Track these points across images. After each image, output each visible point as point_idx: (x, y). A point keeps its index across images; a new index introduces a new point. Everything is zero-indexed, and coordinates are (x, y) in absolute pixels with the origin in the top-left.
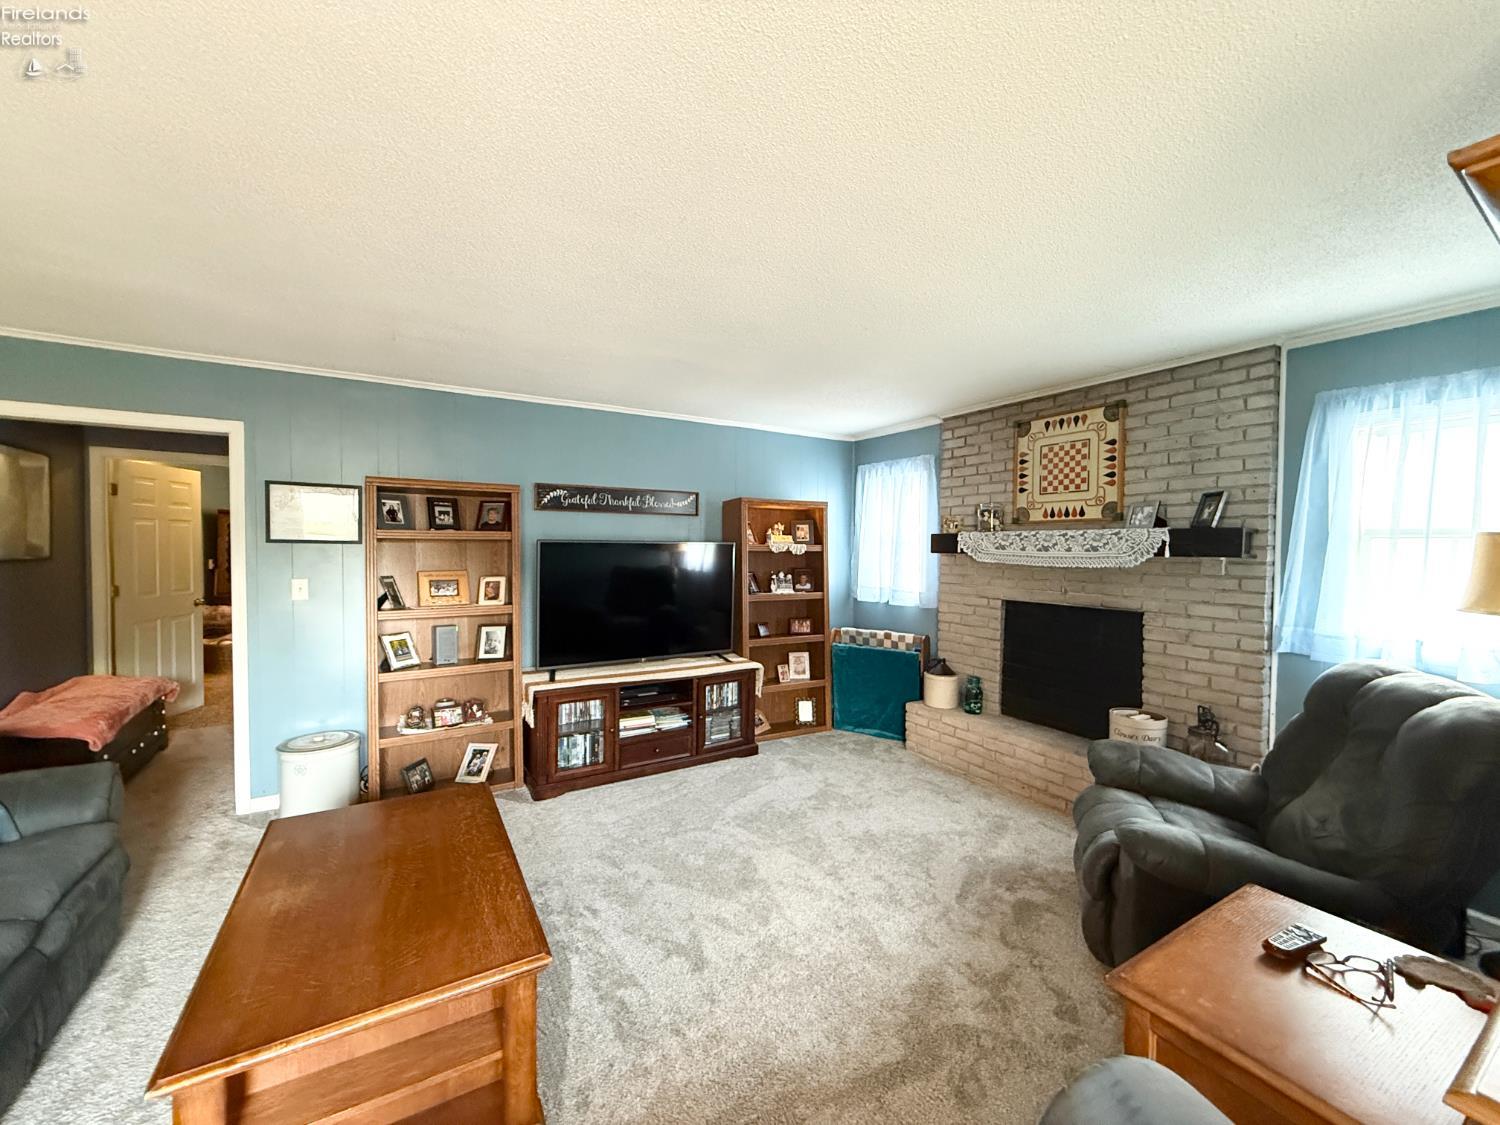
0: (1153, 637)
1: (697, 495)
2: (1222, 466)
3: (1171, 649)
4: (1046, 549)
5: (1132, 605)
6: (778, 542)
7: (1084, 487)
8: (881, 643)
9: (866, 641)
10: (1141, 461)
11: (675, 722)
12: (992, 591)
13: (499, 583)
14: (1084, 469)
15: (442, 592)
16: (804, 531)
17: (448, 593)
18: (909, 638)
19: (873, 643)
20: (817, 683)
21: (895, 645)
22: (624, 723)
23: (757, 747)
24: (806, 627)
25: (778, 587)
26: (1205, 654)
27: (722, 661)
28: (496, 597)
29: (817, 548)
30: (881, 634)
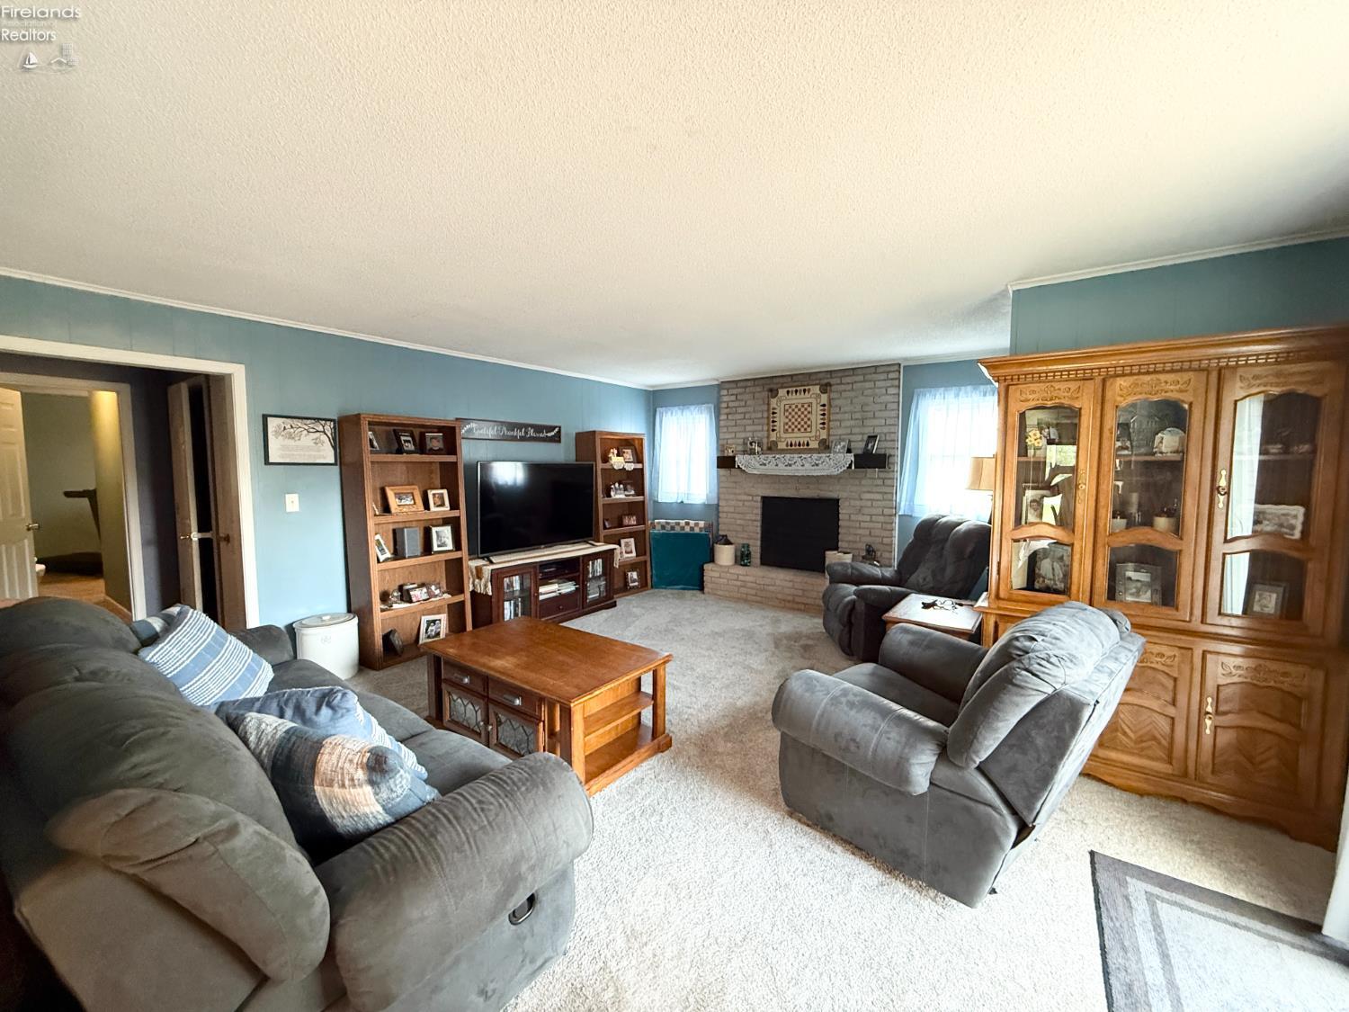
0: (844, 512)
1: (560, 427)
2: (876, 422)
3: (853, 517)
4: (790, 465)
5: (834, 495)
6: (617, 462)
7: (809, 429)
8: (683, 528)
9: (673, 528)
10: (838, 417)
11: (568, 588)
12: (754, 491)
13: (442, 494)
14: (809, 419)
15: (403, 502)
16: (628, 454)
17: (407, 503)
18: (702, 524)
19: (678, 529)
20: (642, 558)
21: (692, 529)
22: (542, 589)
23: (615, 602)
24: (633, 521)
25: (616, 493)
26: (868, 518)
27: (588, 546)
28: (442, 505)
29: (639, 466)
30: (683, 522)
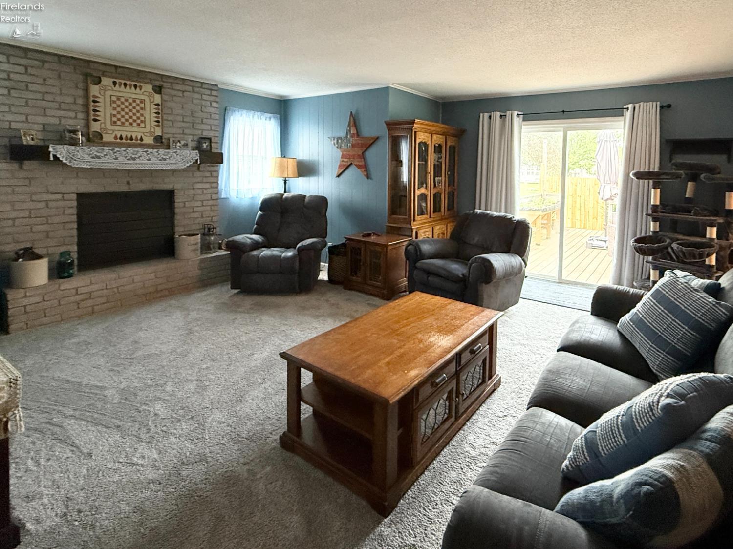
0: (179, 200)
2: (203, 127)
3: (187, 204)
5: (169, 187)
7: (142, 125)
10: (170, 118)
14: (142, 115)
